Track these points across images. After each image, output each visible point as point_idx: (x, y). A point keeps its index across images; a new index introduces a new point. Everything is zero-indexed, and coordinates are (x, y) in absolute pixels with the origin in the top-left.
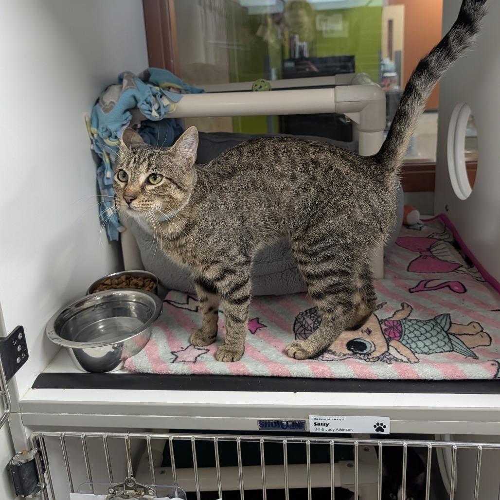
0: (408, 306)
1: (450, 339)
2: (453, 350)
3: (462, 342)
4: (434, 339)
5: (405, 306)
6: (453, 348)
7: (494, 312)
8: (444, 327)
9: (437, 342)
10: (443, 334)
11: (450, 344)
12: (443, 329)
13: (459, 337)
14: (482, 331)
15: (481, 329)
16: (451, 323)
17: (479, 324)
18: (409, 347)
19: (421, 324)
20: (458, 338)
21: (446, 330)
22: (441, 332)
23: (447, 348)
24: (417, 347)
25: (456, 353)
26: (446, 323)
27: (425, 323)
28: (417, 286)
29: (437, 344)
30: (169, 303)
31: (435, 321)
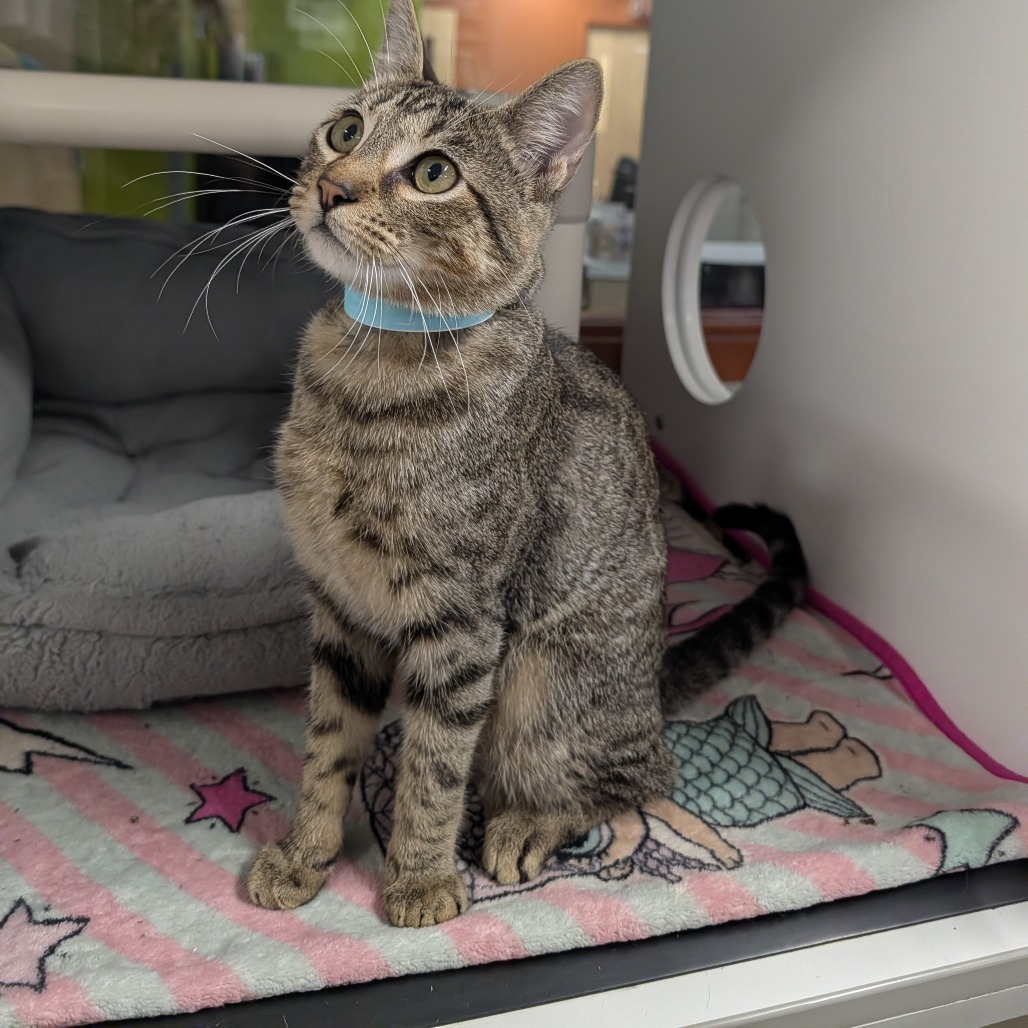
1: (785, 772)
2: (805, 806)
3: (815, 774)
4: (749, 777)
6: (803, 797)
7: (850, 680)
11: (792, 787)
12: (755, 741)
13: (800, 759)
14: (846, 736)
15: (840, 729)
16: (768, 723)
18: (696, 811)
20: (803, 766)
21: (763, 743)
23: (789, 800)
24: (715, 807)
25: (816, 813)
27: (709, 729)
29: (761, 792)
31: (731, 720)
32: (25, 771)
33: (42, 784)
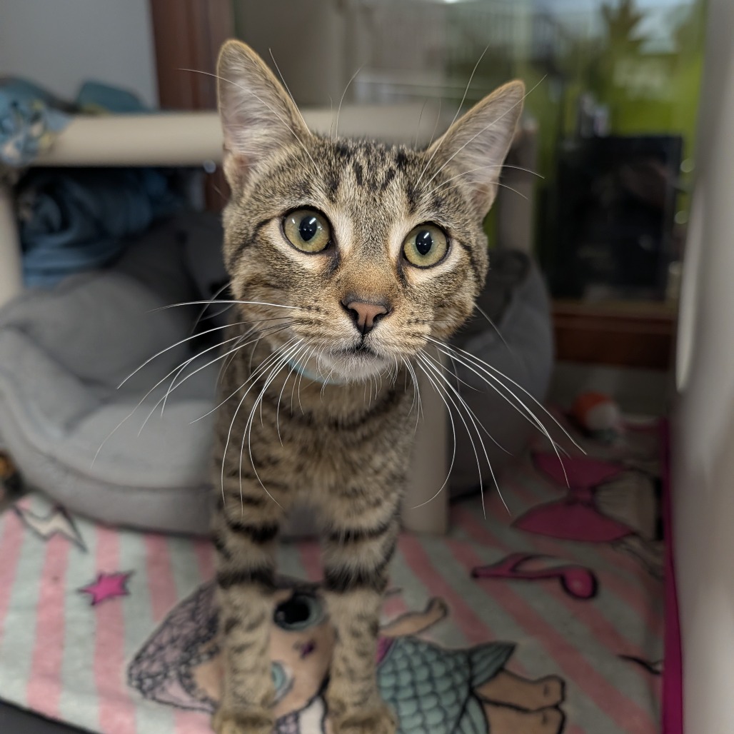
0: (443, 607)
1: (464, 710)
3: (487, 724)
4: (429, 703)
5: (437, 605)
7: (621, 663)
8: (479, 675)
10: (458, 695)
14: (556, 707)
15: (558, 698)
16: (501, 669)
17: (563, 684)
19: (431, 657)
20: (485, 714)
21: (476, 682)
22: (460, 686)
26: (489, 666)
27: (442, 656)
28: (496, 565)
29: (424, 718)
30: (19, 513)
31: (469, 655)
32: (45, 538)
33: (44, 547)
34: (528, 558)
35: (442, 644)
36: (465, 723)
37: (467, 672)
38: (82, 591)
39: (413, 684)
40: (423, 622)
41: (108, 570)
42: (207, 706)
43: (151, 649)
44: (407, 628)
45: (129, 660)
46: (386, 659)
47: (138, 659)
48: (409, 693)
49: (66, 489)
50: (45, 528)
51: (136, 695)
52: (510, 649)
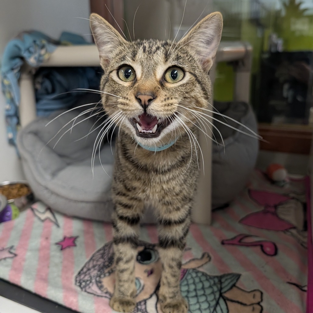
0: (209, 256)
1: (217, 303)
4: (202, 299)
5: (206, 256)
7: (288, 285)
8: (224, 287)
9: (203, 302)
10: (215, 296)
11: (212, 309)
12: (221, 289)
14: (259, 304)
15: (259, 300)
16: (234, 286)
17: (262, 293)
19: (203, 278)
20: (227, 305)
21: (223, 291)
22: (216, 292)
26: (229, 283)
27: (208, 277)
28: (232, 239)
29: (200, 306)
30: (32, 210)
31: (220, 278)
32: (43, 221)
33: (42, 224)
34: (247, 236)
35: (208, 273)
36: (218, 309)
37: (219, 286)
38: (57, 244)
39: (195, 290)
40: (200, 263)
41: (68, 235)
42: (108, 295)
43: (85, 270)
44: (193, 265)
45: (76, 274)
46: (184, 278)
47: (79, 273)
48: (194, 294)
49: (52, 201)
50: (43, 217)
51: (79, 289)
52: (238, 276)
